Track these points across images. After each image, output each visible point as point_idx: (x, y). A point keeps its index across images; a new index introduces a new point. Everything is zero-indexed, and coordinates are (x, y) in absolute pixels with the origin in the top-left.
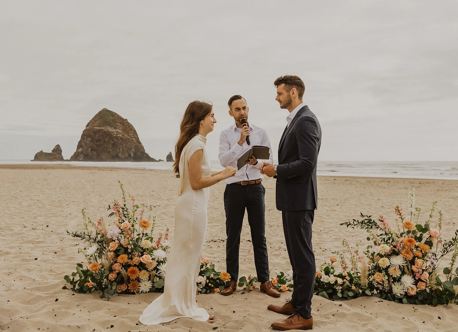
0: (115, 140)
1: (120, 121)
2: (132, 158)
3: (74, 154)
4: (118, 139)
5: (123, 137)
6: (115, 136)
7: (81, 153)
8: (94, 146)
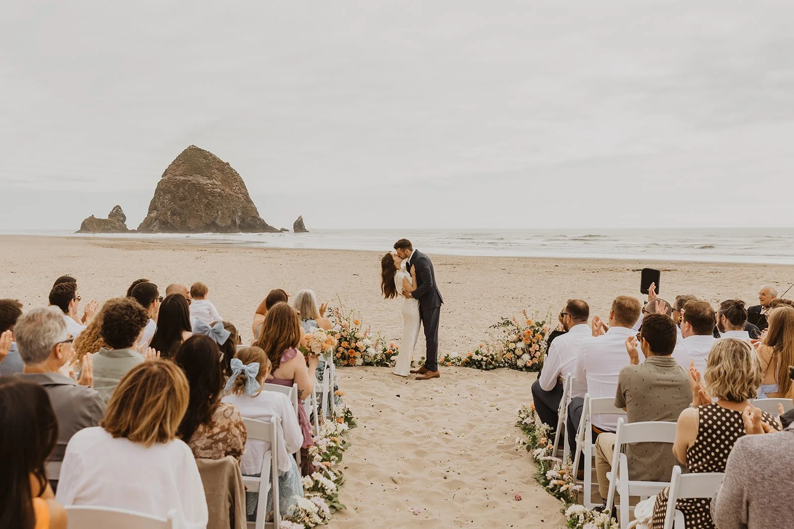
0: (210, 197)
1: (217, 167)
2: (238, 227)
3: (144, 221)
4: (215, 196)
5: (223, 192)
6: (210, 191)
7: (156, 219)
8: (176, 206)
